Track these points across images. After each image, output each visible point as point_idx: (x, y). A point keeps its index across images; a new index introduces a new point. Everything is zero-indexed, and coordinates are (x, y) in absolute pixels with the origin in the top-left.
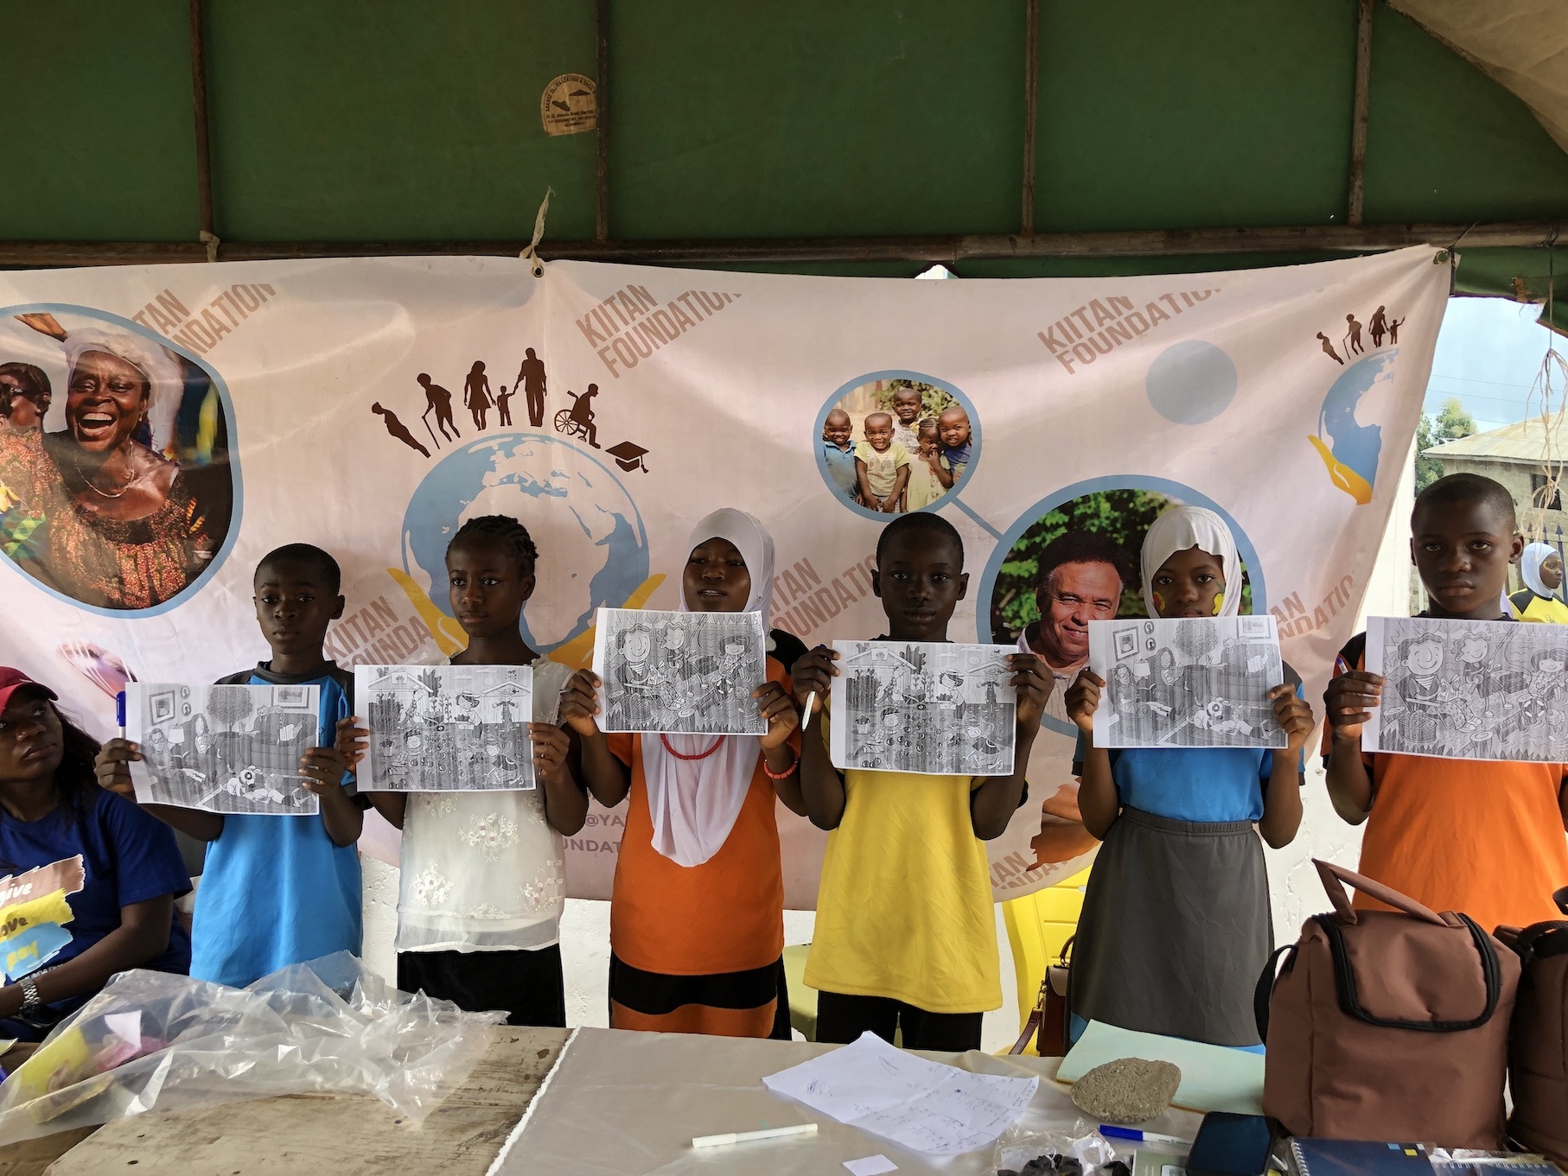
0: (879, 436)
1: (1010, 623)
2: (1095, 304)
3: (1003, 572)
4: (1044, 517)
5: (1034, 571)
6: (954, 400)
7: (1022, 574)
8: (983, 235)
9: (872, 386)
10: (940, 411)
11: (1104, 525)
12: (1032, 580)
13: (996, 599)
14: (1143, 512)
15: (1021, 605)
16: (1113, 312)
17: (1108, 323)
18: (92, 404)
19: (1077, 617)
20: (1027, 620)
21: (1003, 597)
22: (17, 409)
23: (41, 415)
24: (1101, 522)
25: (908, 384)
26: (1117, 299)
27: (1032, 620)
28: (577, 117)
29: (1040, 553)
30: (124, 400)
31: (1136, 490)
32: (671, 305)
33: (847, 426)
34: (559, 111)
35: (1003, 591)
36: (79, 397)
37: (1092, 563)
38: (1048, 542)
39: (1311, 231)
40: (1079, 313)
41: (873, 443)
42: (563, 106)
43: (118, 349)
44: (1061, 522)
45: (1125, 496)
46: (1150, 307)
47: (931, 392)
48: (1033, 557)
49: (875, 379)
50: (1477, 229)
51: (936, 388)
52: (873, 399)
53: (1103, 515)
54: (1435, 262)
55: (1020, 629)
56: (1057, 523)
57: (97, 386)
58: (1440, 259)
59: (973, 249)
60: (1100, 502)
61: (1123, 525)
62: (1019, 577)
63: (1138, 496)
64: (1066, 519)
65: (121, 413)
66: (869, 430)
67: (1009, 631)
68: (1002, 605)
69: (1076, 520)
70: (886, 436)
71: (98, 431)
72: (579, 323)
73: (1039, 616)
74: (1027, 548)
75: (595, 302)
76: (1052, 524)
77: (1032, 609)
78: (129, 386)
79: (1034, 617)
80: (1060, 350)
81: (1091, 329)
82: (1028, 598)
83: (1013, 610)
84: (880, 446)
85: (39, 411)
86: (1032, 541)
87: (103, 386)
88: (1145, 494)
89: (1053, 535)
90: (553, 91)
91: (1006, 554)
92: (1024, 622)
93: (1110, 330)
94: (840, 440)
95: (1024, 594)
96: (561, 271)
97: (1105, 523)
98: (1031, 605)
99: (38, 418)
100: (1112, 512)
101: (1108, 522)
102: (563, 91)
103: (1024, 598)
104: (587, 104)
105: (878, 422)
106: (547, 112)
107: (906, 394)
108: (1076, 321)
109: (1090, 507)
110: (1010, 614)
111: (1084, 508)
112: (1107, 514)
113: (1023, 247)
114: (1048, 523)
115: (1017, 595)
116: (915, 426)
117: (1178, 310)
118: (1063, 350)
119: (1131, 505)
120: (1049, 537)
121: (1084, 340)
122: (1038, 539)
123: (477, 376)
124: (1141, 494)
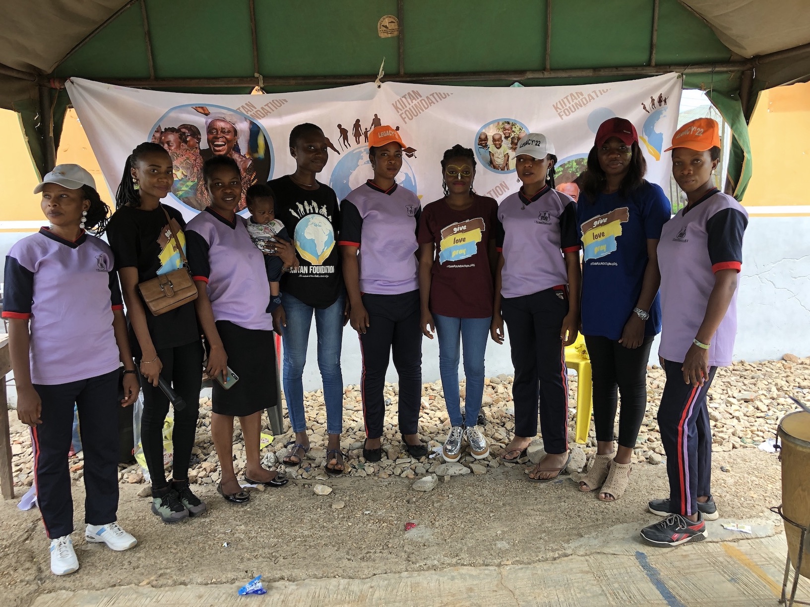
0: (497, 143)
2: (572, 95)
6: (523, 129)
8: (533, 71)
9: (496, 123)
10: (518, 133)
16: (577, 97)
17: (575, 101)
18: (217, 138)
22: (189, 141)
23: (199, 143)
25: (508, 123)
26: (579, 93)
28: (391, 31)
30: (228, 137)
32: (427, 97)
33: (486, 139)
34: (385, 29)
36: (211, 136)
39: (639, 69)
40: (566, 98)
41: (495, 145)
42: (386, 27)
43: (228, 119)
44: (561, 171)
45: (581, 160)
46: (589, 95)
47: (516, 126)
49: (498, 121)
50: (690, 67)
51: (518, 125)
52: (496, 128)
53: (574, 167)
54: (677, 78)
57: (217, 132)
58: (678, 77)
59: (530, 75)
60: (573, 163)
61: (579, 170)
64: (562, 169)
65: (228, 141)
66: (494, 140)
69: (565, 169)
70: (500, 142)
71: (220, 148)
72: (393, 104)
75: (399, 98)
78: (229, 132)
80: (559, 111)
81: (570, 103)
84: (498, 146)
85: (197, 141)
87: (219, 132)
90: (382, 21)
93: (576, 104)
94: (483, 145)
96: (388, 86)
97: (574, 170)
99: (198, 144)
100: (577, 166)
102: (386, 21)
104: (394, 26)
105: (497, 137)
106: (381, 29)
107: (507, 126)
108: (565, 100)
109: (570, 165)
111: (568, 165)
113: (547, 75)
116: (510, 139)
117: (597, 96)
118: (560, 111)
119: (582, 163)
121: (567, 107)
123: (357, 125)
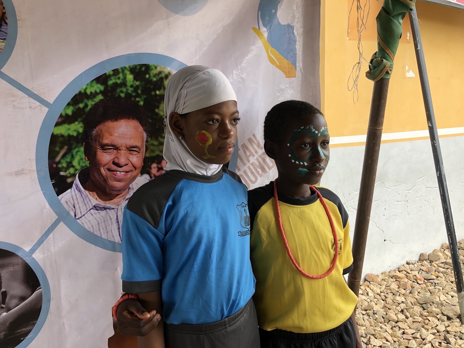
1: (66, 171)
3: (56, 133)
4: (84, 87)
5: (81, 130)
7: (71, 133)
11: (129, 92)
12: (80, 137)
13: (52, 155)
14: (155, 82)
15: (73, 157)
19: (116, 161)
20: (78, 167)
21: (58, 153)
24: (127, 90)
27: (82, 167)
29: (84, 116)
31: (150, 64)
35: (57, 149)
37: (123, 120)
38: (89, 107)
44: (98, 91)
45: (143, 69)
48: (79, 120)
53: (129, 84)
55: (74, 175)
56: (96, 92)
60: (126, 74)
61: (142, 91)
62: (69, 136)
63: (152, 69)
64: (102, 88)
67: (65, 177)
68: (58, 159)
69: (109, 88)
73: (87, 163)
74: (73, 112)
76: (91, 93)
77: (82, 159)
79: (84, 165)
82: (78, 152)
83: (67, 162)
86: (77, 107)
88: (156, 68)
89: (93, 101)
91: (56, 119)
92: (76, 170)
95: (74, 148)
97: (130, 90)
98: (81, 156)
100: (135, 82)
101: (132, 89)
103: (74, 152)
109: (119, 78)
110: (65, 165)
111: (115, 79)
112: (131, 83)
114: (88, 92)
115: (69, 151)
119: (147, 76)
120: (90, 103)
122: (81, 106)
124: (153, 68)
